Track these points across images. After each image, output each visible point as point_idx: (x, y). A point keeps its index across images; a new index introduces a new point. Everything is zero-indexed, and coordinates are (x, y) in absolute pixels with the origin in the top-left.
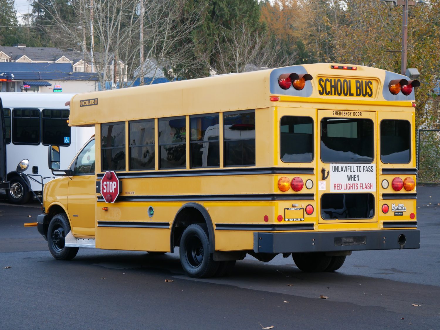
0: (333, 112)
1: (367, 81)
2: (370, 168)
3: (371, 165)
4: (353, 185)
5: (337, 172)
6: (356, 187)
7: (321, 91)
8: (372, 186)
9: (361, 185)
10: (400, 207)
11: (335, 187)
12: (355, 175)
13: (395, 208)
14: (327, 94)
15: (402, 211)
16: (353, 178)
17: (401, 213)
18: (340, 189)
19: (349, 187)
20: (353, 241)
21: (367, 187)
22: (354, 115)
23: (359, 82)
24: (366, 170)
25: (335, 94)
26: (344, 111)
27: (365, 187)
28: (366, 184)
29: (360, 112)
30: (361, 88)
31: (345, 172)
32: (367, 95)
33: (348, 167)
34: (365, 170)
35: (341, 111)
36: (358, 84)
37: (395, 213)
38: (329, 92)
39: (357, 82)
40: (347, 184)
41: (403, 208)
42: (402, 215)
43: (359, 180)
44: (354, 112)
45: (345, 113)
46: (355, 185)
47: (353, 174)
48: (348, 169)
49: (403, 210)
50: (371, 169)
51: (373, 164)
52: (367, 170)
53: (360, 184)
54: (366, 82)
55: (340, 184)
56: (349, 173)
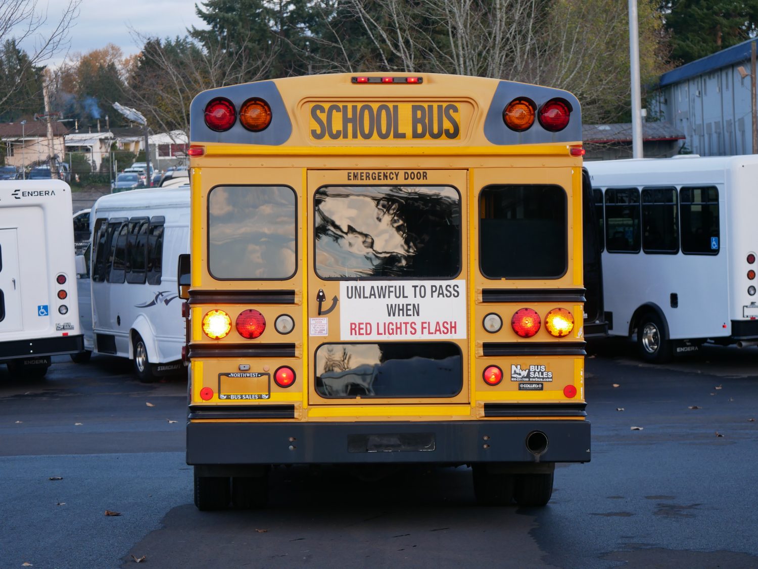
0: (349, 173)
1: (445, 105)
2: (451, 290)
3: (452, 282)
4: (403, 326)
5: (360, 297)
6: (409, 329)
7: (319, 132)
8: (455, 327)
9: (425, 325)
10: (535, 372)
11: (354, 329)
12: (407, 305)
13: (520, 374)
14: (335, 137)
15: (542, 380)
16: (403, 310)
17: (538, 384)
18: (367, 334)
19: (393, 329)
20: (399, 443)
21: (442, 329)
22: (405, 179)
23: (421, 108)
24: (439, 294)
25: (355, 136)
26: (379, 171)
27: (436, 330)
28: (438, 323)
29: (421, 172)
30: (427, 121)
31: (380, 297)
32: (444, 135)
33: (389, 287)
34: (436, 294)
35: (371, 172)
36: (419, 113)
37: (522, 386)
38: (339, 132)
39: (415, 108)
40: (385, 324)
41: (542, 374)
43: (418, 315)
44: (405, 173)
45: (382, 175)
46: (409, 326)
47: (401, 301)
48: (390, 292)
49: (543, 378)
50: (453, 292)
51: (460, 282)
52: (442, 294)
53: (423, 323)
54: (440, 107)
55: (367, 324)
56: (393, 300)
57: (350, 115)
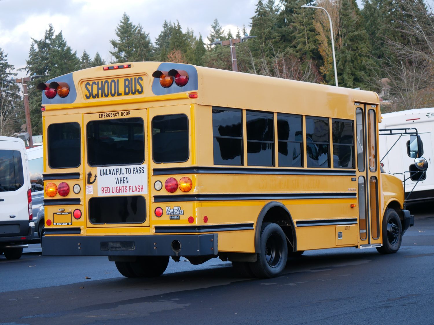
0: (100, 114)
1: (137, 77)
2: (141, 169)
3: (141, 166)
4: (122, 188)
5: (105, 175)
6: (125, 190)
7: (88, 96)
8: (143, 188)
9: (131, 188)
10: (176, 210)
11: (103, 190)
12: (124, 178)
13: (170, 211)
14: (94, 97)
15: (179, 214)
16: (122, 180)
17: (178, 216)
18: (108, 193)
19: (118, 190)
20: (120, 246)
21: (138, 189)
22: (122, 116)
23: (128, 80)
24: (136, 172)
25: (102, 96)
26: (111, 112)
27: (135, 190)
28: (136, 186)
29: (128, 111)
30: (130, 86)
31: (113, 174)
32: (137, 92)
33: (117, 169)
34: (135, 172)
35: (108, 113)
36: (127, 82)
37: (171, 217)
38: (96, 95)
39: (125, 80)
40: (115, 187)
41: (179, 211)
42: (179, 219)
43: (128, 183)
44: (122, 112)
45: (112, 114)
46: (124, 188)
47: (121, 176)
48: (117, 172)
49: (180, 213)
50: (142, 171)
51: (144, 165)
52: (137, 172)
53: (130, 187)
54: (135, 79)
55: (108, 188)
56: (118, 176)
57: (100, 86)
